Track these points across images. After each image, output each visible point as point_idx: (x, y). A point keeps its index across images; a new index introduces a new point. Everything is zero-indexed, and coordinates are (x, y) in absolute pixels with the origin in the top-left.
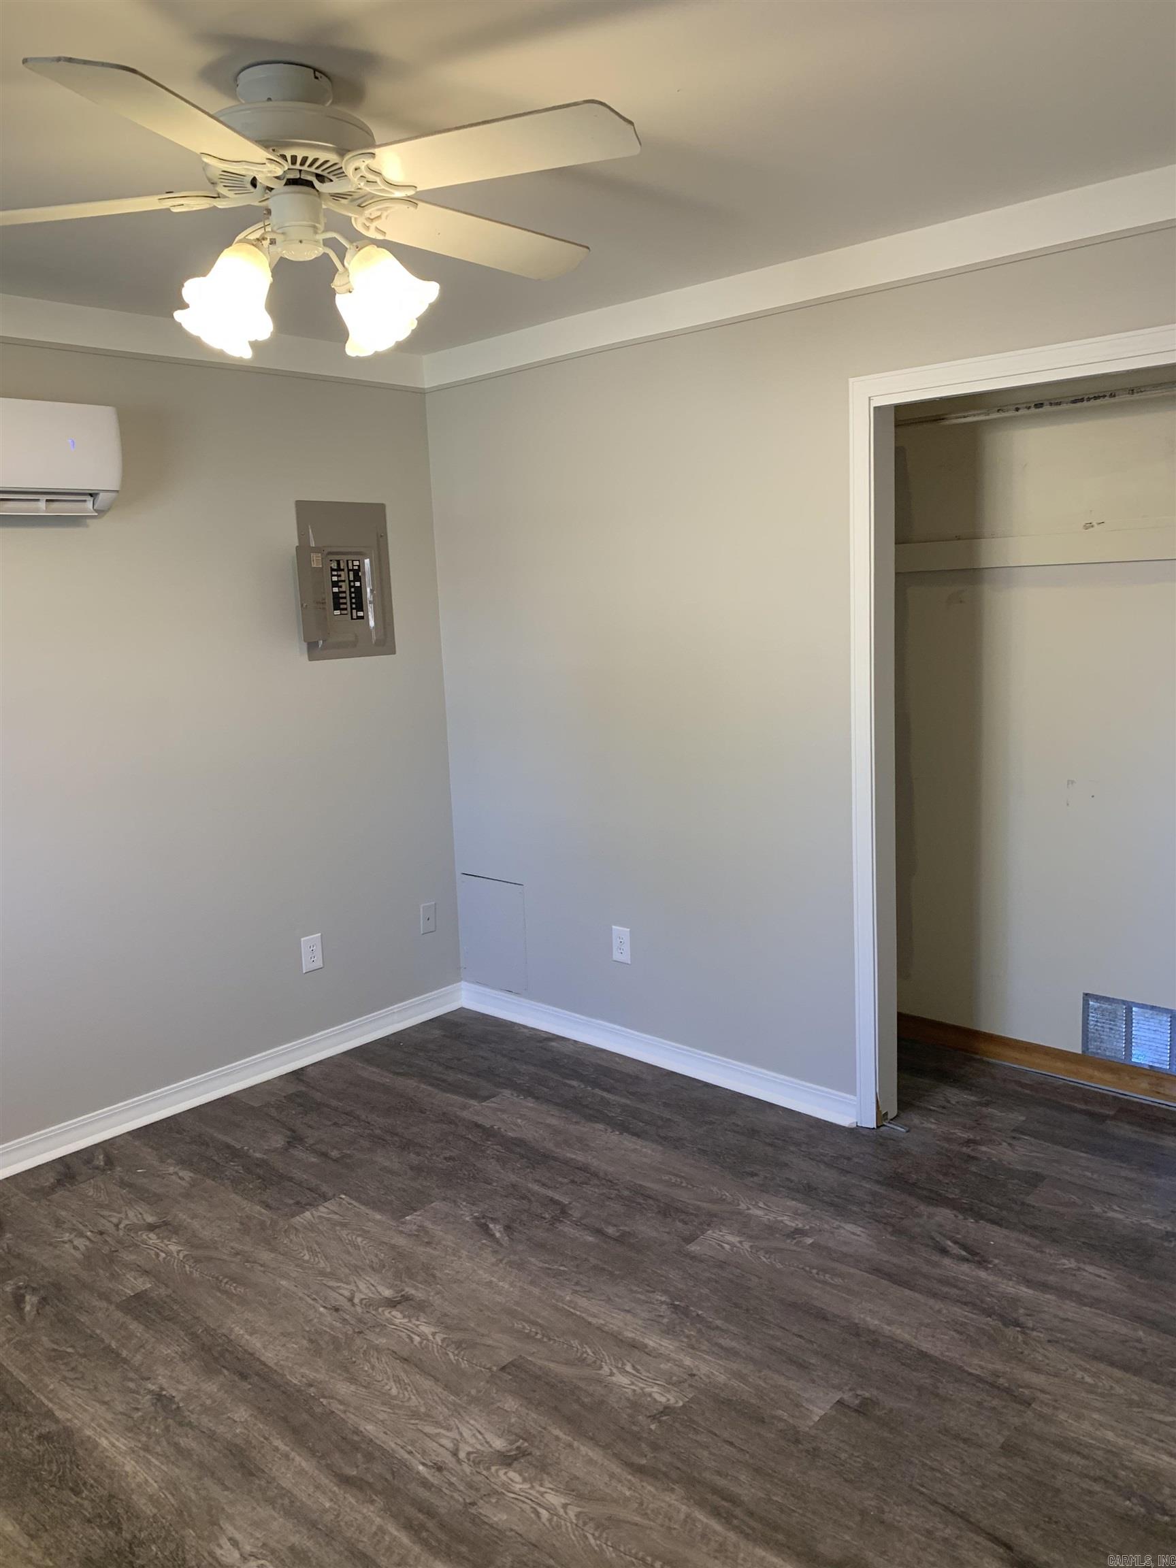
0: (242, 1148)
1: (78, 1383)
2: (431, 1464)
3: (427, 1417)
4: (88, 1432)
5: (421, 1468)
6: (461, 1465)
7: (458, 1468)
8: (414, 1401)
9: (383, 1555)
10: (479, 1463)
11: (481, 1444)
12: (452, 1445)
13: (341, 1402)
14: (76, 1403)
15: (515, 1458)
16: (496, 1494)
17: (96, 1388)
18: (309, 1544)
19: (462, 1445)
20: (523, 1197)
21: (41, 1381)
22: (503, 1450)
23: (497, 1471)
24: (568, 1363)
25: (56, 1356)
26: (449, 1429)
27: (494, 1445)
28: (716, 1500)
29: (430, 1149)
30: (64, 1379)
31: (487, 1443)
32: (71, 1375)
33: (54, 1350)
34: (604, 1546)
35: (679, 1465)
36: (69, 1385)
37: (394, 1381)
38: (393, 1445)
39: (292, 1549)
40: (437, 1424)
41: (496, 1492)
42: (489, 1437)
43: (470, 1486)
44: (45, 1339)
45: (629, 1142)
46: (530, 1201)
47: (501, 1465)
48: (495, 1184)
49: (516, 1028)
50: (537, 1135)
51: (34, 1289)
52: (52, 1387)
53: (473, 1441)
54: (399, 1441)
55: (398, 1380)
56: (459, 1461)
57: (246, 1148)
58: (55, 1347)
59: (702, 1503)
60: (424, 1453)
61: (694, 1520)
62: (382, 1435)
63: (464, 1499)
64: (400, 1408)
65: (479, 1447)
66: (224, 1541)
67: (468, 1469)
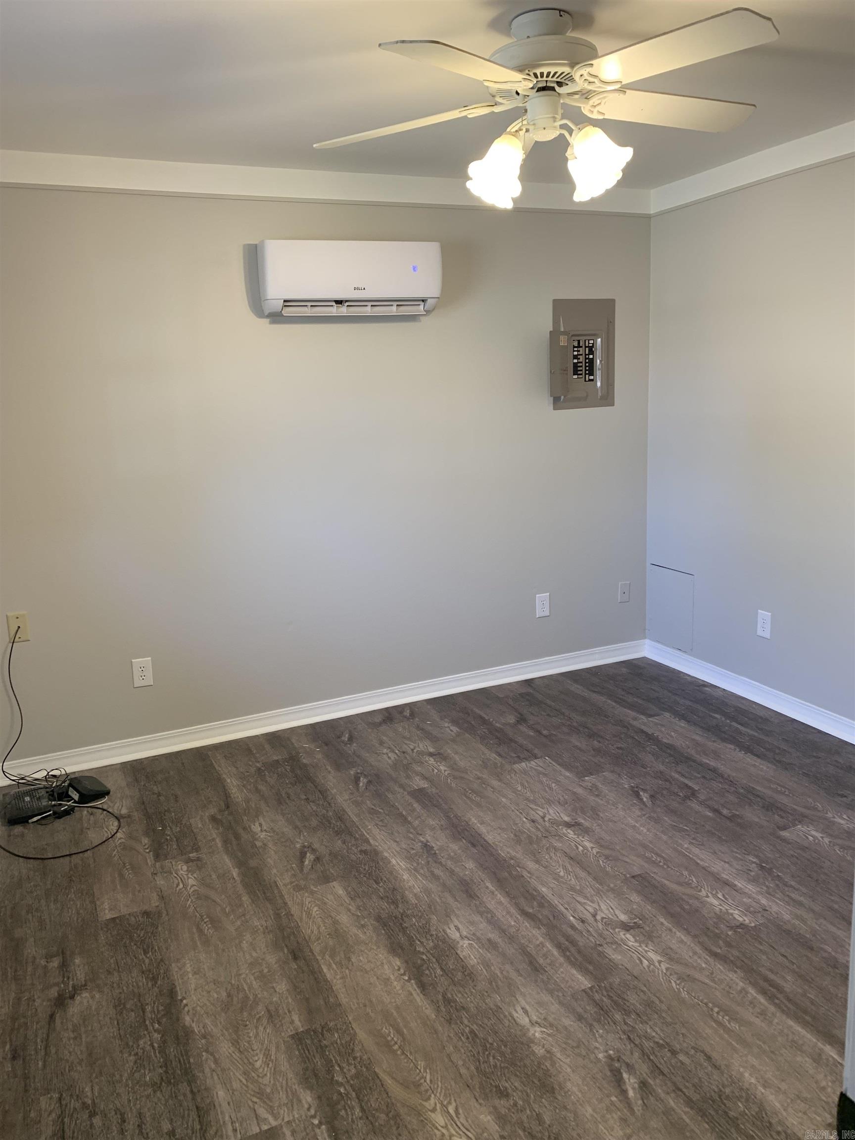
0: (489, 719)
1: (384, 828)
2: (578, 917)
3: (580, 892)
4: (386, 854)
5: (572, 918)
6: (597, 923)
7: (594, 924)
8: (573, 882)
9: (541, 957)
10: (609, 924)
11: (612, 915)
12: (593, 911)
13: (529, 872)
14: (380, 837)
15: (632, 928)
16: (617, 945)
17: (392, 833)
18: (499, 940)
19: (599, 912)
20: (666, 780)
21: (364, 823)
22: (625, 921)
23: (619, 932)
24: (680, 884)
25: (372, 812)
26: (593, 902)
27: (619, 918)
28: (766, 985)
29: (608, 740)
30: (377, 825)
31: (616, 915)
32: (380, 823)
33: (373, 809)
34: (681, 990)
35: (744, 959)
36: (378, 828)
37: (563, 868)
38: (556, 902)
39: (489, 940)
40: (586, 897)
41: (616, 943)
42: (617, 912)
43: (601, 935)
44: (368, 802)
45: (750, 759)
46: (670, 783)
47: (622, 929)
48: (648, 769)
49: (682, 675)
50: (683, 744)
51: (365, 775)
52: (370, 827)
53: (606, 912)
54: (560, 901)
55: (565, 868)
56: (596, 920)
57: (491, 720)
58: (373, 807)
59: (754, 985)
60: (575, 911)
61: (747, 993)
62: (550, 895)
63: (595, 941)
64: (564, 883)
65: (610, 916)
66: (452, 926)
67: (600, 926)
